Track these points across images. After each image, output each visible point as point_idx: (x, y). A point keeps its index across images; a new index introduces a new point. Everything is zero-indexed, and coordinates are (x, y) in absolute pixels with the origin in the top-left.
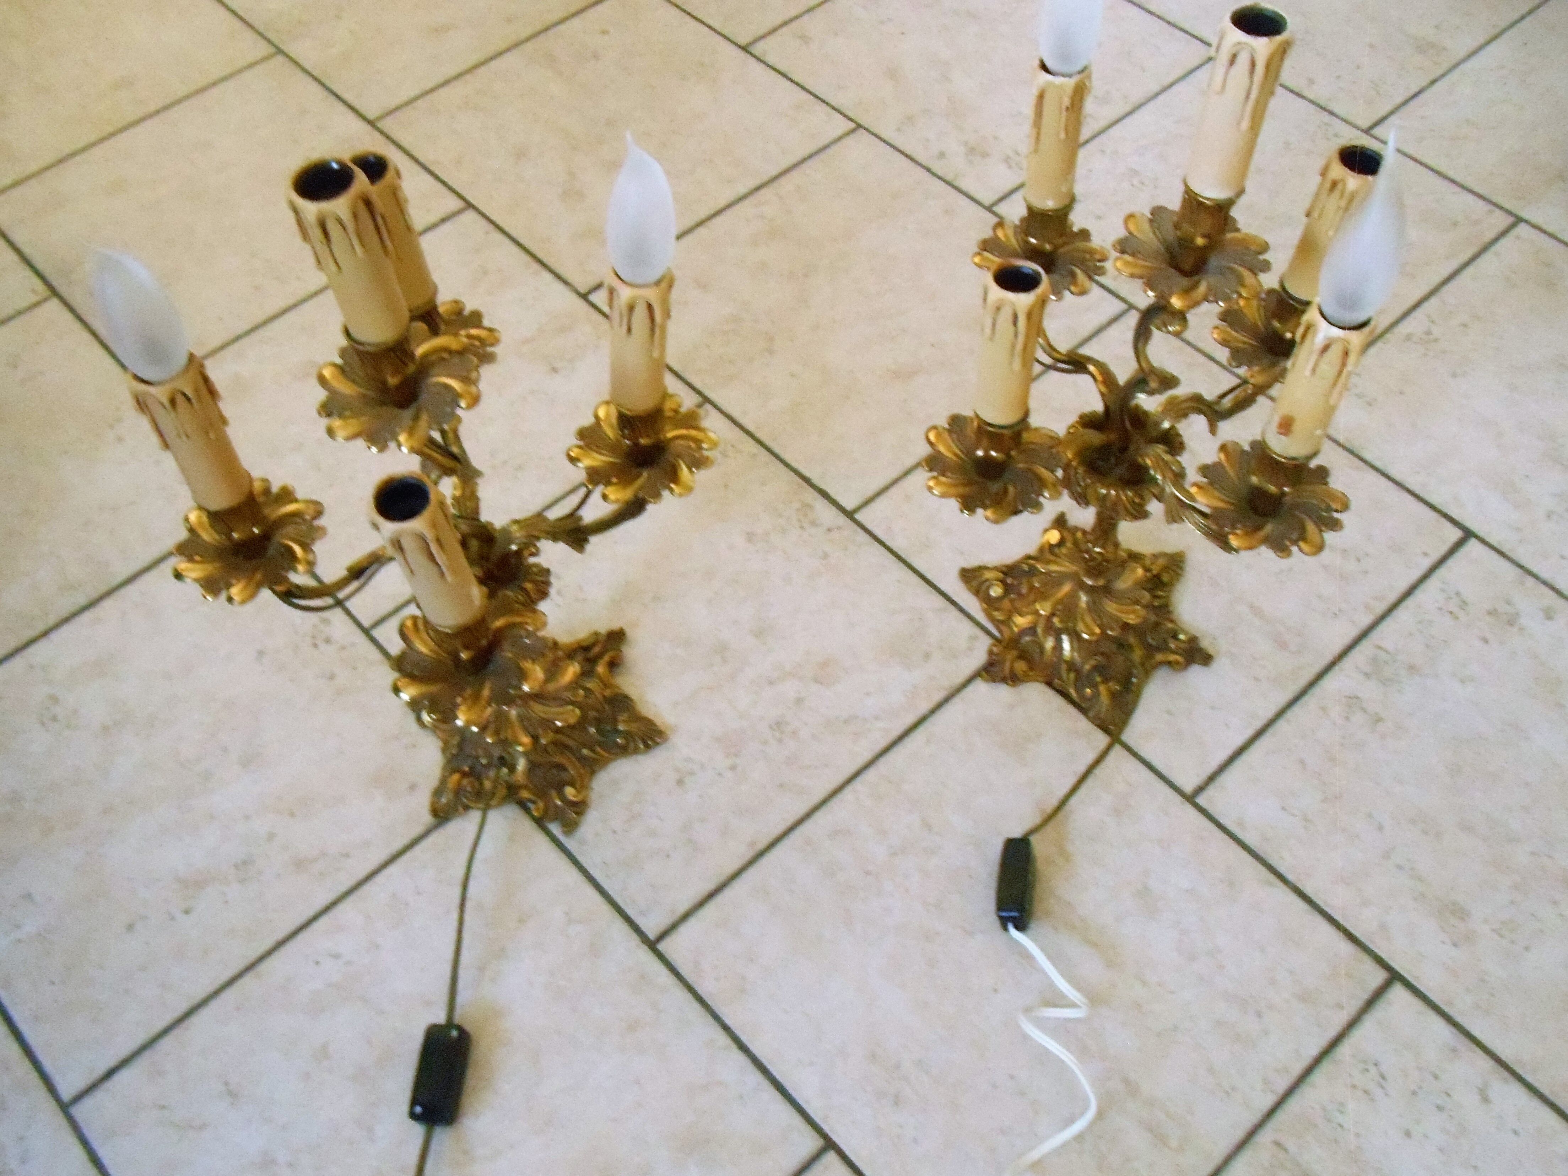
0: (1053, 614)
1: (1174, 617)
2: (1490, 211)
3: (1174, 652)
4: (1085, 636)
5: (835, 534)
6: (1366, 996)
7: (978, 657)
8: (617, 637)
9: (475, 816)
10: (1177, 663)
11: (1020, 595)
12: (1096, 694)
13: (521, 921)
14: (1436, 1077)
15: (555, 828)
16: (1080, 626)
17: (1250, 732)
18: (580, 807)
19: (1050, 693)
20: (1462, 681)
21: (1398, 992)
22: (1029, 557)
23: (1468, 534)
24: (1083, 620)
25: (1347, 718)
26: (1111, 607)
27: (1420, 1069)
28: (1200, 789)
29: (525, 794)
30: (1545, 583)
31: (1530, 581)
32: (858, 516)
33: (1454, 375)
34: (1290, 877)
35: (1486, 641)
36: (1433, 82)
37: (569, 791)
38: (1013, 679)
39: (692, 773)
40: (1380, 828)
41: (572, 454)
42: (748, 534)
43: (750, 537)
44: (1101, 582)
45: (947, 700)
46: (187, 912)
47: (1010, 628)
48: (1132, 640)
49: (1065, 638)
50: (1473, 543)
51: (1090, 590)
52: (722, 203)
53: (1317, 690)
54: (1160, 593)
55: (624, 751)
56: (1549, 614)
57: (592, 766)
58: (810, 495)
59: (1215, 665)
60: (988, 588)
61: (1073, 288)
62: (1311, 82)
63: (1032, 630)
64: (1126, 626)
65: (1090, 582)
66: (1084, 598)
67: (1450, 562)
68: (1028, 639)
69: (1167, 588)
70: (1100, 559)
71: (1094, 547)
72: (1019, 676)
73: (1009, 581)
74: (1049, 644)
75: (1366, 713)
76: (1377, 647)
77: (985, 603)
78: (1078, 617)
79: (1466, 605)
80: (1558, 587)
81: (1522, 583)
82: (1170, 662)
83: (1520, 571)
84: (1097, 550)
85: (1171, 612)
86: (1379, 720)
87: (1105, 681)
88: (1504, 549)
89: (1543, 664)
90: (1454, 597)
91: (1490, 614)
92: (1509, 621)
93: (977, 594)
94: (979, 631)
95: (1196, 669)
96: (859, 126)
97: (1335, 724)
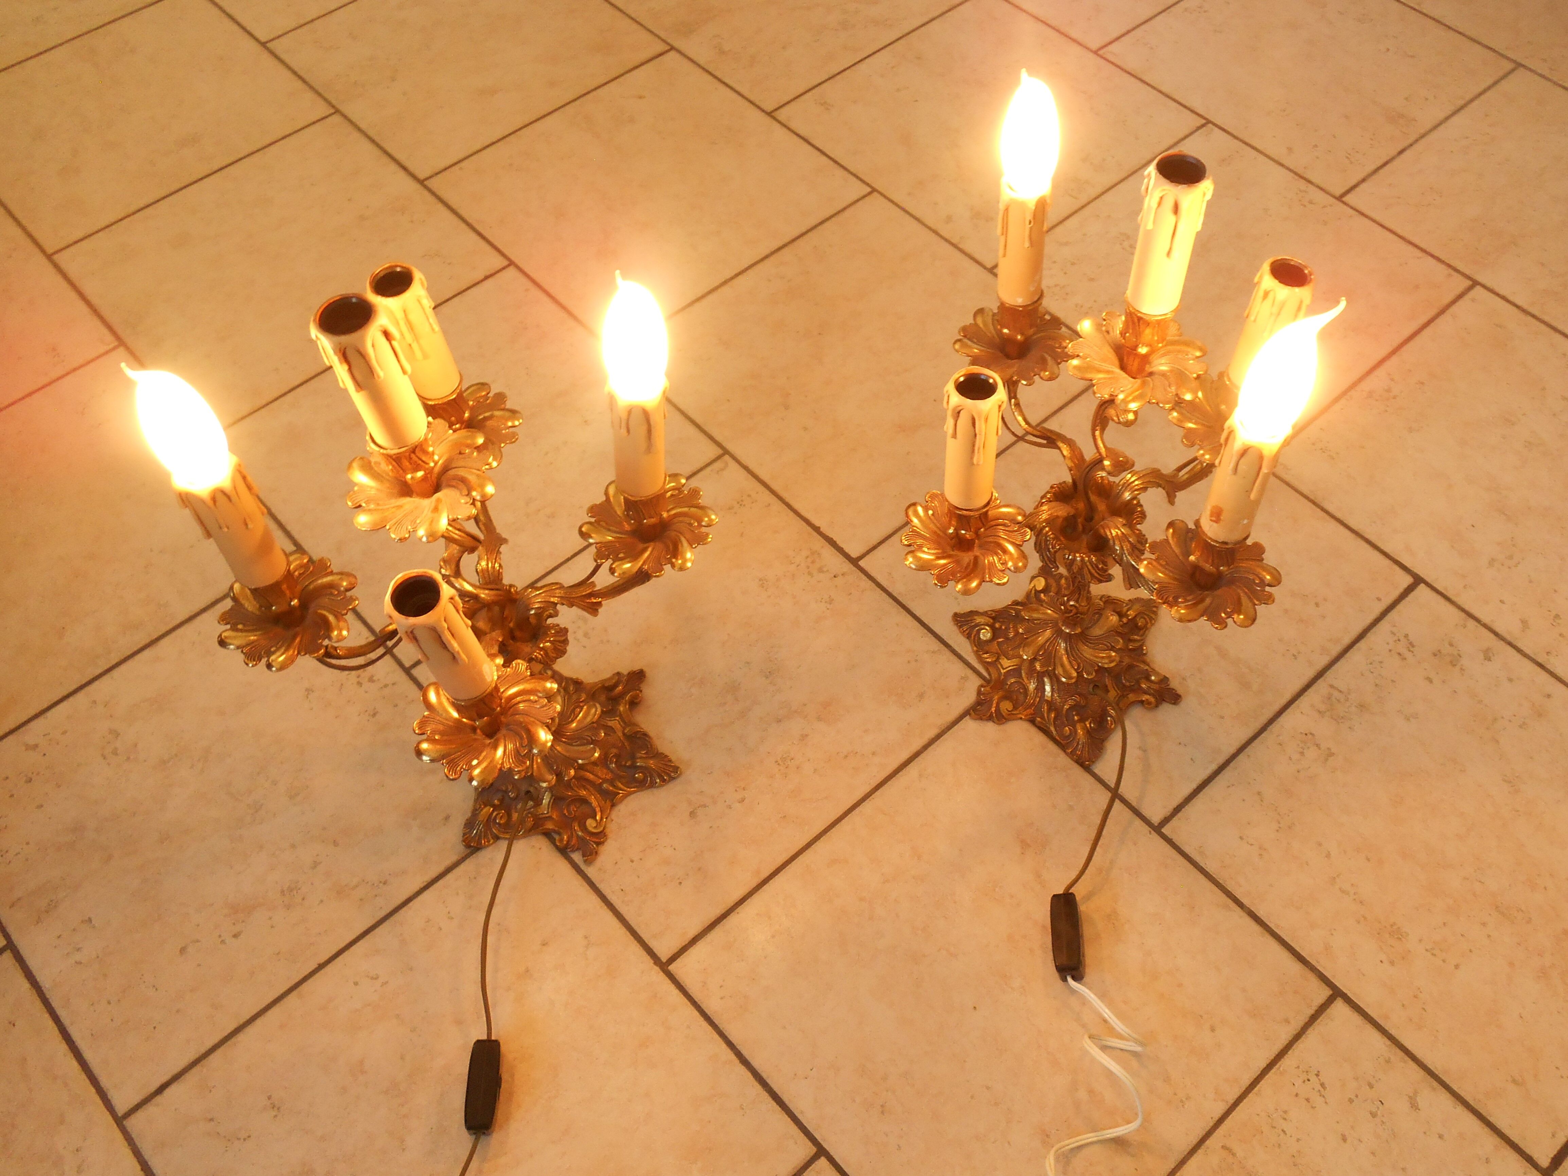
0: (1035, 659)
1: (1148, 659)
2: (1449, 275)
3: (1145, 693)
4: (1064, 680)
5: (839, 581)
6: (1311, 1011)
7: (969, 697)
8: (638, 677)
10: (1149, 703)
11: (1006, 639)
12: (1074, 733)
14: (1371, 1086)
15: (578, 857)
16: (1059, 671)
17: (1213, 767)
18: (600, 838)
19: (1033, 730)
20: (1408, 719)
21: (1339, 1007)
22: (1016, 603)
23: (1418, 580)
24: (1062, 665)
25: (1302, 753)
26: (1087, 652)
27: (1356, 1079)
28: (1166, 820)
29: (550, 826)
30: (1485, 626)
31: (1471, 623)
32: (862, 563)
33: (1411, 430)
34: (1245, 901)
35: (1429, 680)
36: (1401, 152)
37: (591, 823)
38: (1000, 718)
39: (704, 806)
40: (1328, 856)
41: (584, 530)
42: (761, 579)
43: (762, 582)
44: (1078, 630)
45: (938, 737)
46: (236, 936)
47: (998, 670)
48: (1108, 681)
49: (1046, 679)
50: (1422, 588)
51: (1068, 638)
52: (745, 264)
53: (1275, 728)
54: (1136, 637)
55: (642, 785)
56: (1488, 656)
57: (614, 798)
58: (819, 544)
59: (1183, 704)
60: (978, 632)
61: (1042, 374)
62: (1290, 150)
63: (1016, 672)
64: (1101, 670)
65: (1068, 631)
66: (1063, 646)
67: (1400, 607)
68: (1013, 680)
69: (1141, 632)
70: (1074, 611)
71: (1069, 600)
72: (1004, 713)
73: (997, 625)
74: (1032, 686)
75: (1320, 749)
76: (1332, 686)
77: (975, 646)
78: (1057, 661)
79: (1413, 646)
80: (1498, 630)
81: (1465, 627)
82: (1142, 702)
83: (1463, 615)
84: (1072, 603)
85: (1145, 654)
86: (1332, 754)
87: (1082, 720)
88: (1450, 594)
89: (1480, 702)
90: (1402, 638)
91: (1435, 655)
92: (1451, 662)
93: (968, 637)
94: (969, 672)
95: (1166, 707)
96: (874, 190)
97: (1291, 759)
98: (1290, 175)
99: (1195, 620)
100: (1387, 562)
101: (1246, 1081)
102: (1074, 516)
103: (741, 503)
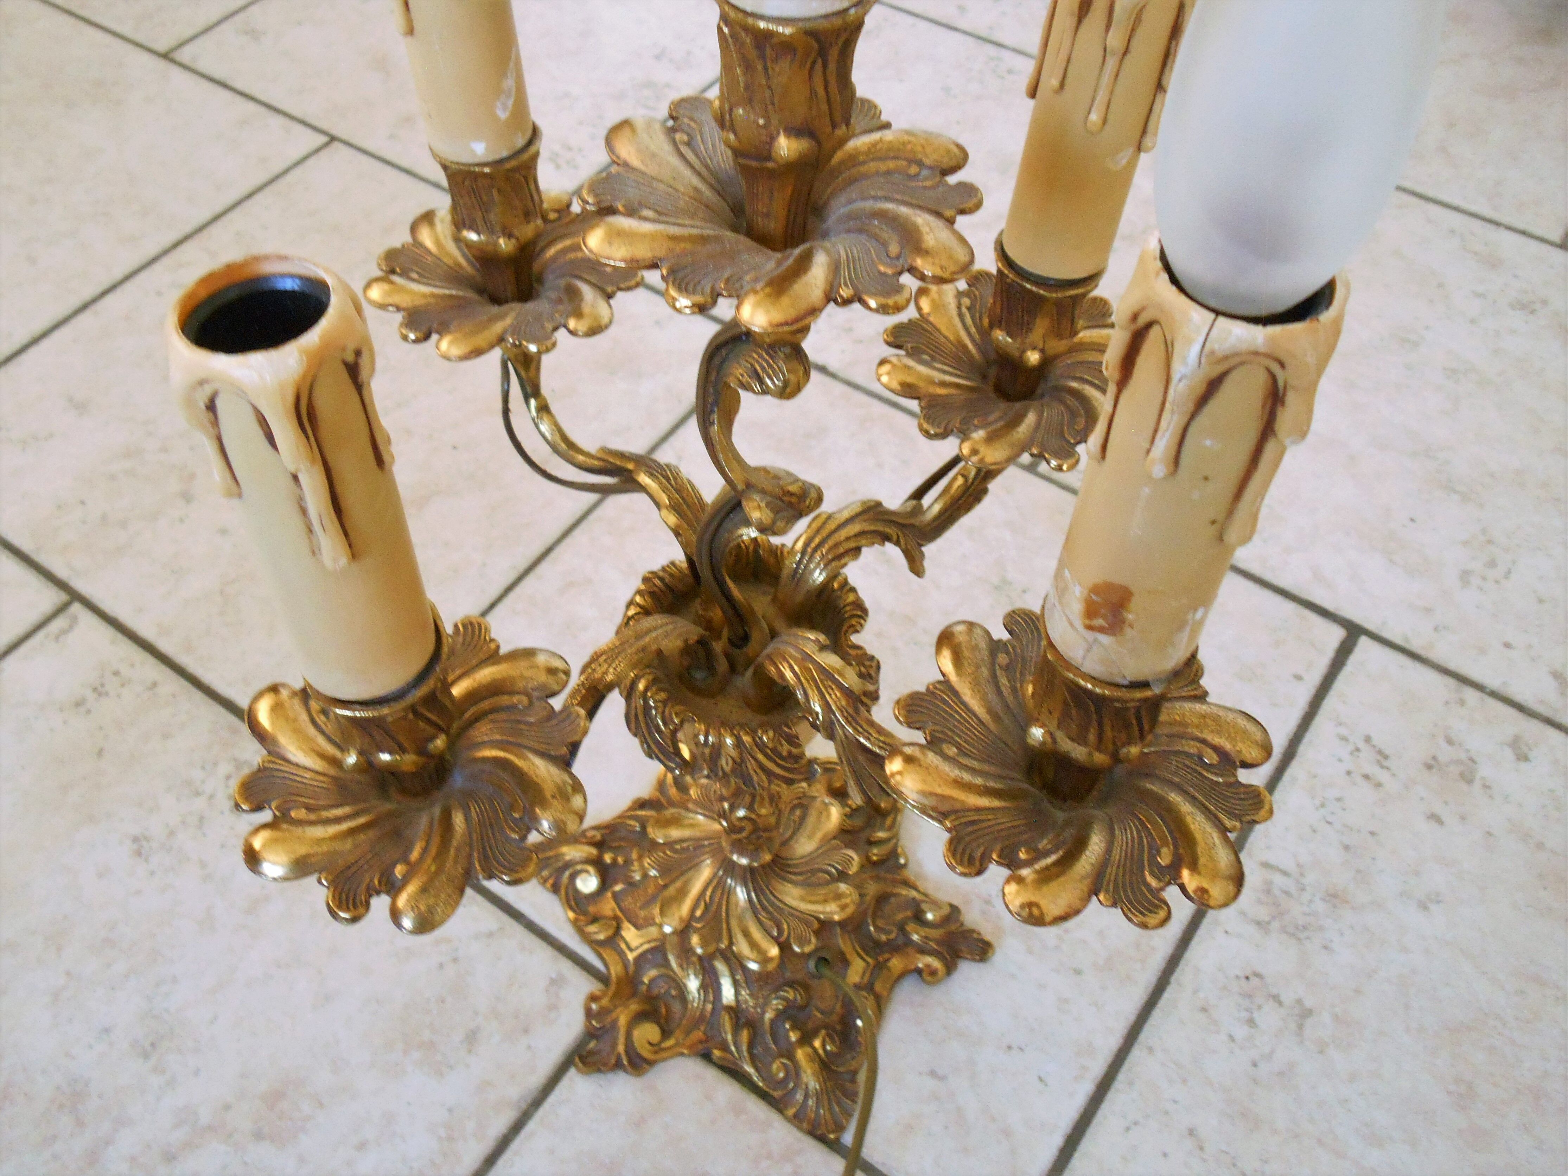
0: (688, 929)
1: (910, 874)
3: (922, 951)
4: (753, 966)
7: (569, 1027)
10: (933, 973)
11: (631, 884)
12: (794, 1072)
16: (742, 947)
17: (1086, 1089)
19: (710, 1075)
20: (1423, 906)
22: (642, 804)
23: (1353, 631)
24: (747, 934)
25: (1251, 1022)
26: (793, 896)
30: (1494, 694)
31: (1471, 695)
35: (1435, 818)
38: (635, 1063)
42: (136, 839)
44: (768, 857)
45: (517, 1127)
47: (622, 955)
48: (844, 943)
49: (720, 966)
50: (1364, 644)
51: (749, 876)
53: (1183, 975)
54: (881, 835)
56: (1520, 752)
59: (998, 957)
60: (573, 877)
61: (573, 322)
62: (962, 9)
63: (656, 955)
64: (824, 926)
65: (744, 861)
66: (741, 894)
67: (1338, 684)
68: (653, 973)
69: (889, 821)
70: (749, 827)
71: (733, 808)
72: (646, 1052)
73: (608, 858)
74: (693, 984)
75: (1280, 1003)
76: (1266, 865)
77: (571, 908)
78: (734, 923)
79: (1386, 757)
80: (1519, 698)
81: (1462, 702)
82: (919, 972)
83: (1451, 682)
84: (741, 813)
85: (905, 866)
86: (1306, 1013)
87: (806, 1039)
88: (1415, 645)
89: (1540, 846)
90: (1361, 745)
91: (1429, 767)
92: (1462, 775)
93: (555, 889)
94: (566, 967)
95: (967, 969)
96: (333, 139)
97: (1232, 1038)
98: (970, 41)
99: (1077, 912)
100: (1290, 607)
102: (702, 642)
103: (99, 691)
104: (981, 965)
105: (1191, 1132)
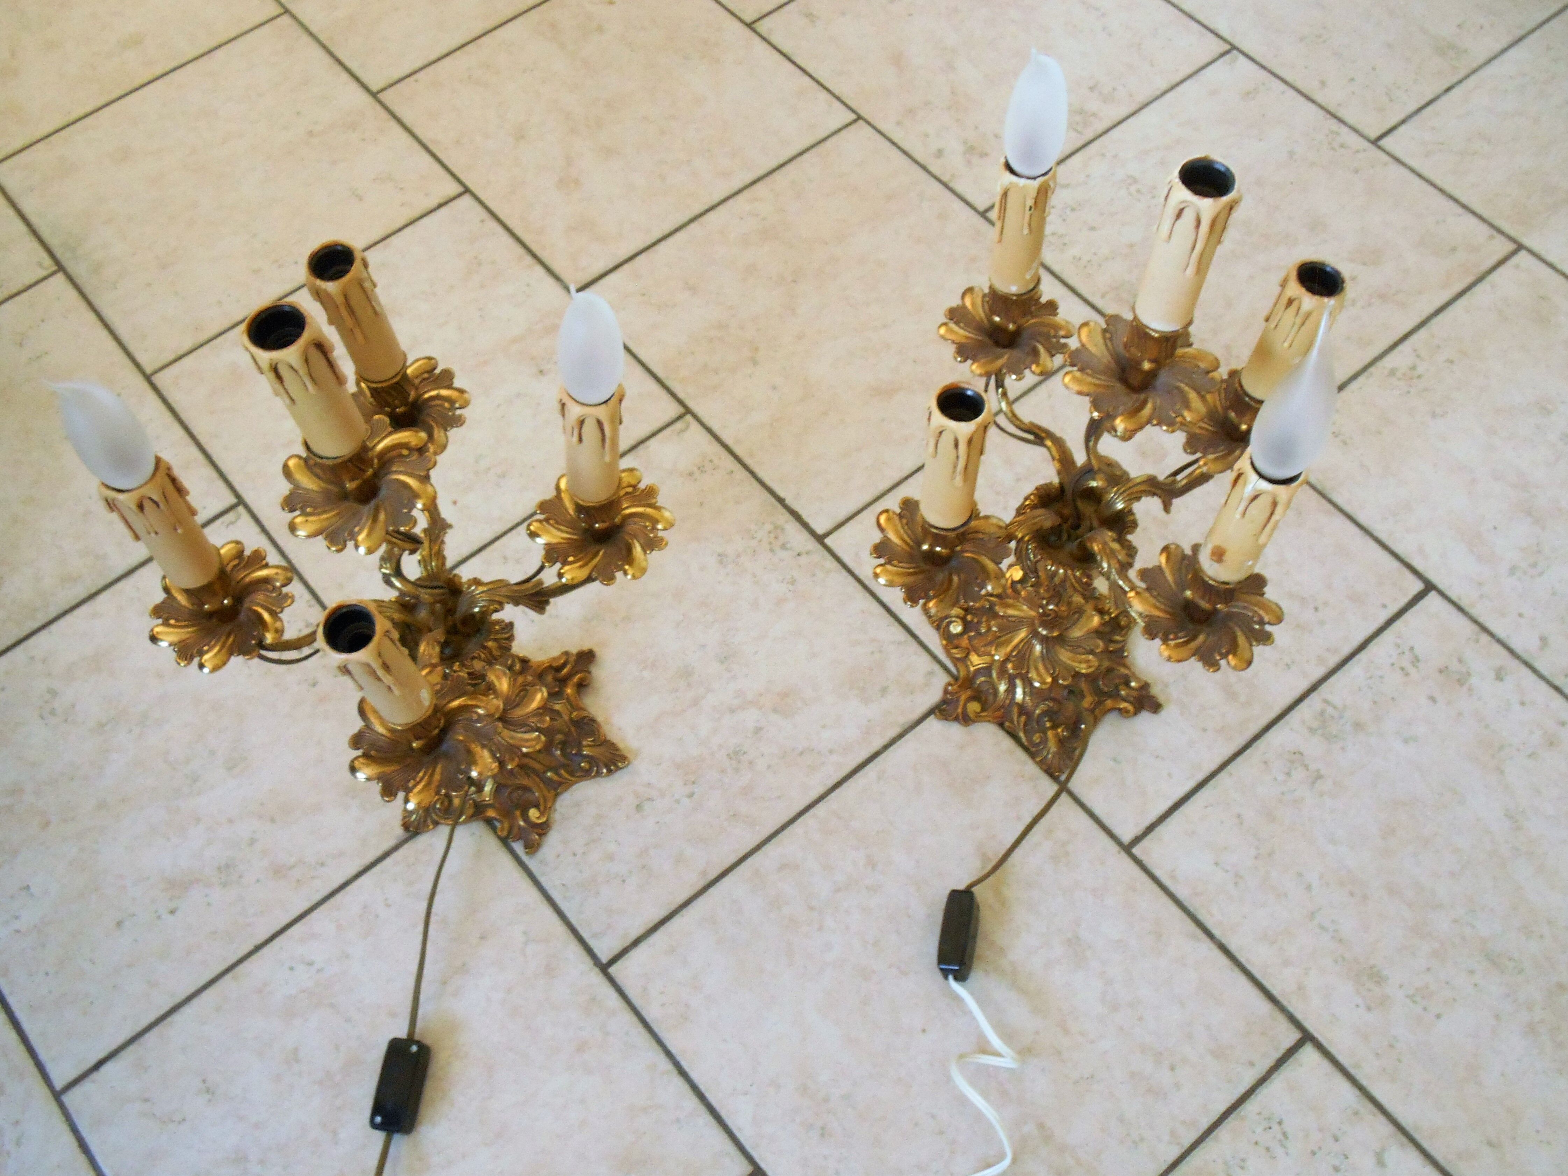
0: (1007, 660)
1: (1128, 661)
2: (1491, 237)
3: (1125, 700)
4: (1037, 684)
5: (803, 560)
6: (1278, 1055)
7: (934, 696)
8: (587, 658)
9: (444, 830)
10: (1127, 712)
11: (979, 634)
12: (1044, 741)
13: (482, 938)
14: (1336, 1140)
15: (518, 847)
16: (1033, 674)
17: (1191, 784)
18: (543, 829)
19: (1001, 734)
20: (1406, 741)
21: (1309, 1054)
23: (1429, 587)
24: (1037, 669)
25: (1288, 774)
26: (1064, 656)
27: (1321, 1130)
28: (1137, 840)
29: (491, 813)
30: (1500, 641)
31: (1485, 638)
32: (828, 541)
33: (1434, 415)
34: (1216, 932)
35: (1433, 699)
36: (1448, 90)
37: (533, 813)
38: (966, 720)
39: (650, 799)
40: (1309, 888)
41: (532, 528)
42: (719, 555)
43: (721, 558)
44: (1055, 634)
45: (901, 736)
46: (172, 912)
47: (967, 667)
48: (1084, 685)
49: (1018, 682)
50: (1433, 595)
51: (1044, 640)
52: (716, 199)
53: (1261, 744)
54: (1118, 638)
55: (586, 774)
56: (1499, 675)
57: (557, 788)
58: (783, 517)
59: (1163, 713)
60: (949, 623)
61: (1034, 367)
62: (1323, 84)
63: (986, 671)
64: (1077, 675)
65: (1044, 632)
66: (1038, 648)
67: (1408, 616)
68: (983, 679)
69: (1123, 632)
70: (1052, 616)
71: (1048, 604)
72: (972, 716)
73: (969, 618)
74: (1002, 688)
75: (1308, 770)
76: (1326, 701)
77: (945, 639)
78: (1031, 663)
79: (1418, 661)
80: (1513, 646)
81: (1477, 641)
82: (1120, 710)
83: (1476, 628)
84: (1051, 607)
85: (1127, 656)
86: (1319, 777)
87: (1054, 727)
88: (1463, 603)
89: (1487, 726)
90: (1407, 653)
91: (1441, 671)
92: (1459, 680)
93: (938, 628)
94: (937, 668)
95: (1145, 716)
96: (859, 117)
97: (1275, 779)
98: (1321, 113)
99: (1186, 659)
100: (1397, 565)
101: (1205, 1124)
102: (1059, 525)
103: (702, 469)
104: (1154, 716)
105: (1239, 816)
